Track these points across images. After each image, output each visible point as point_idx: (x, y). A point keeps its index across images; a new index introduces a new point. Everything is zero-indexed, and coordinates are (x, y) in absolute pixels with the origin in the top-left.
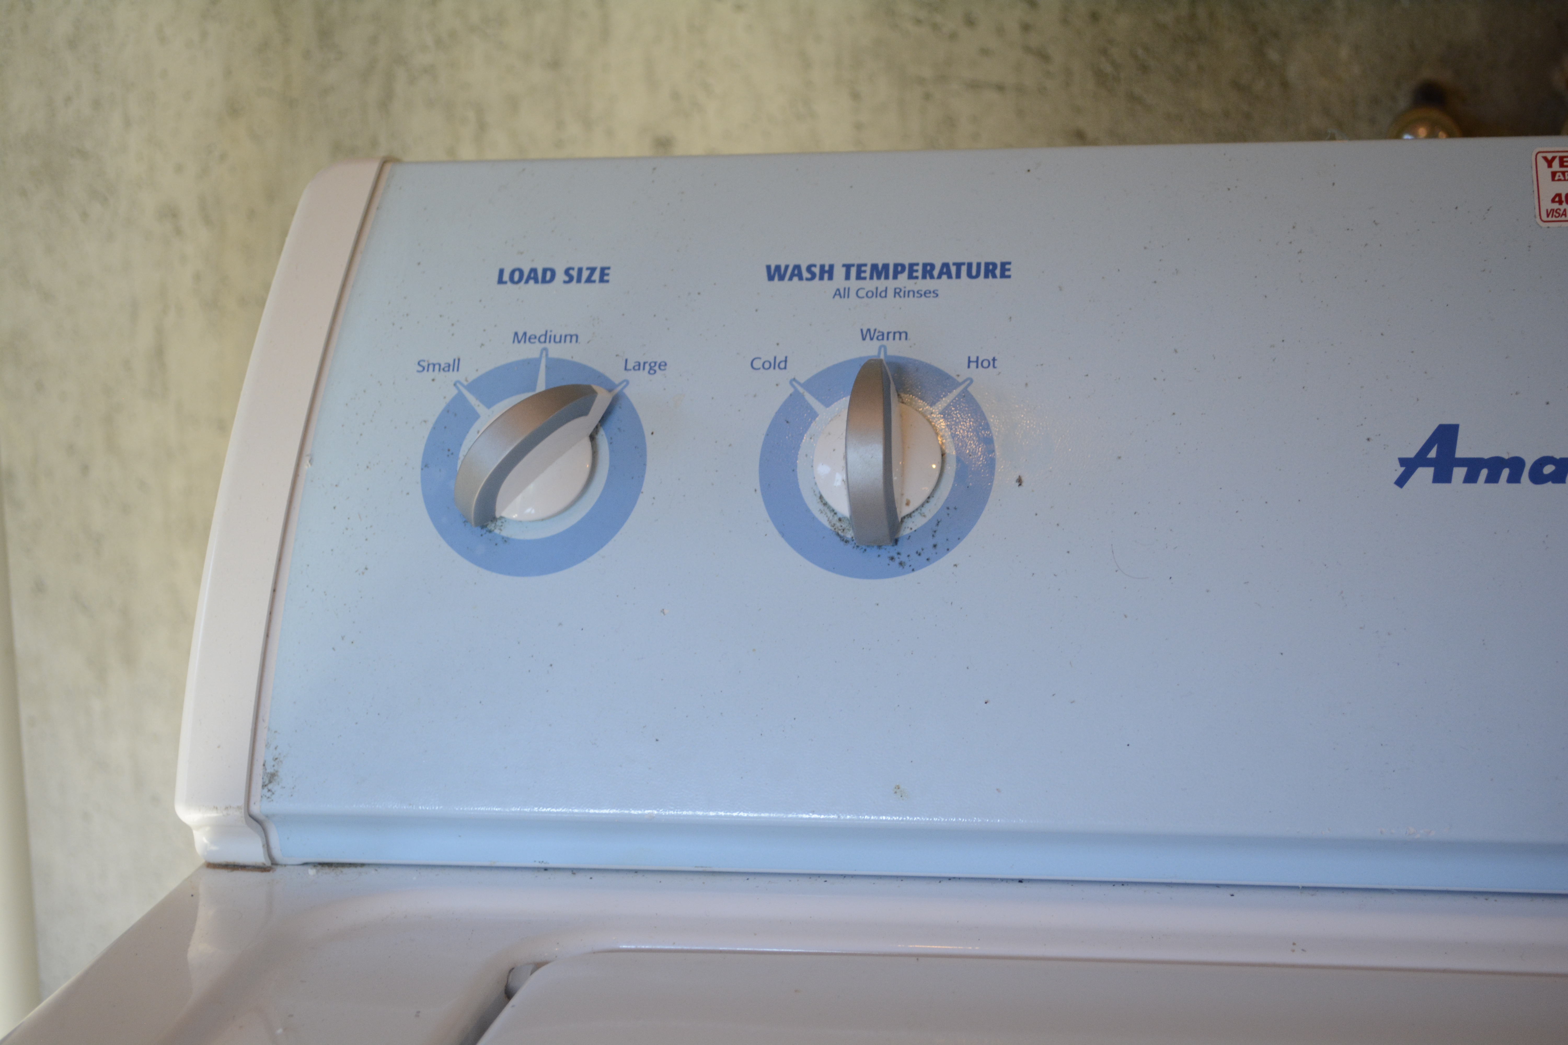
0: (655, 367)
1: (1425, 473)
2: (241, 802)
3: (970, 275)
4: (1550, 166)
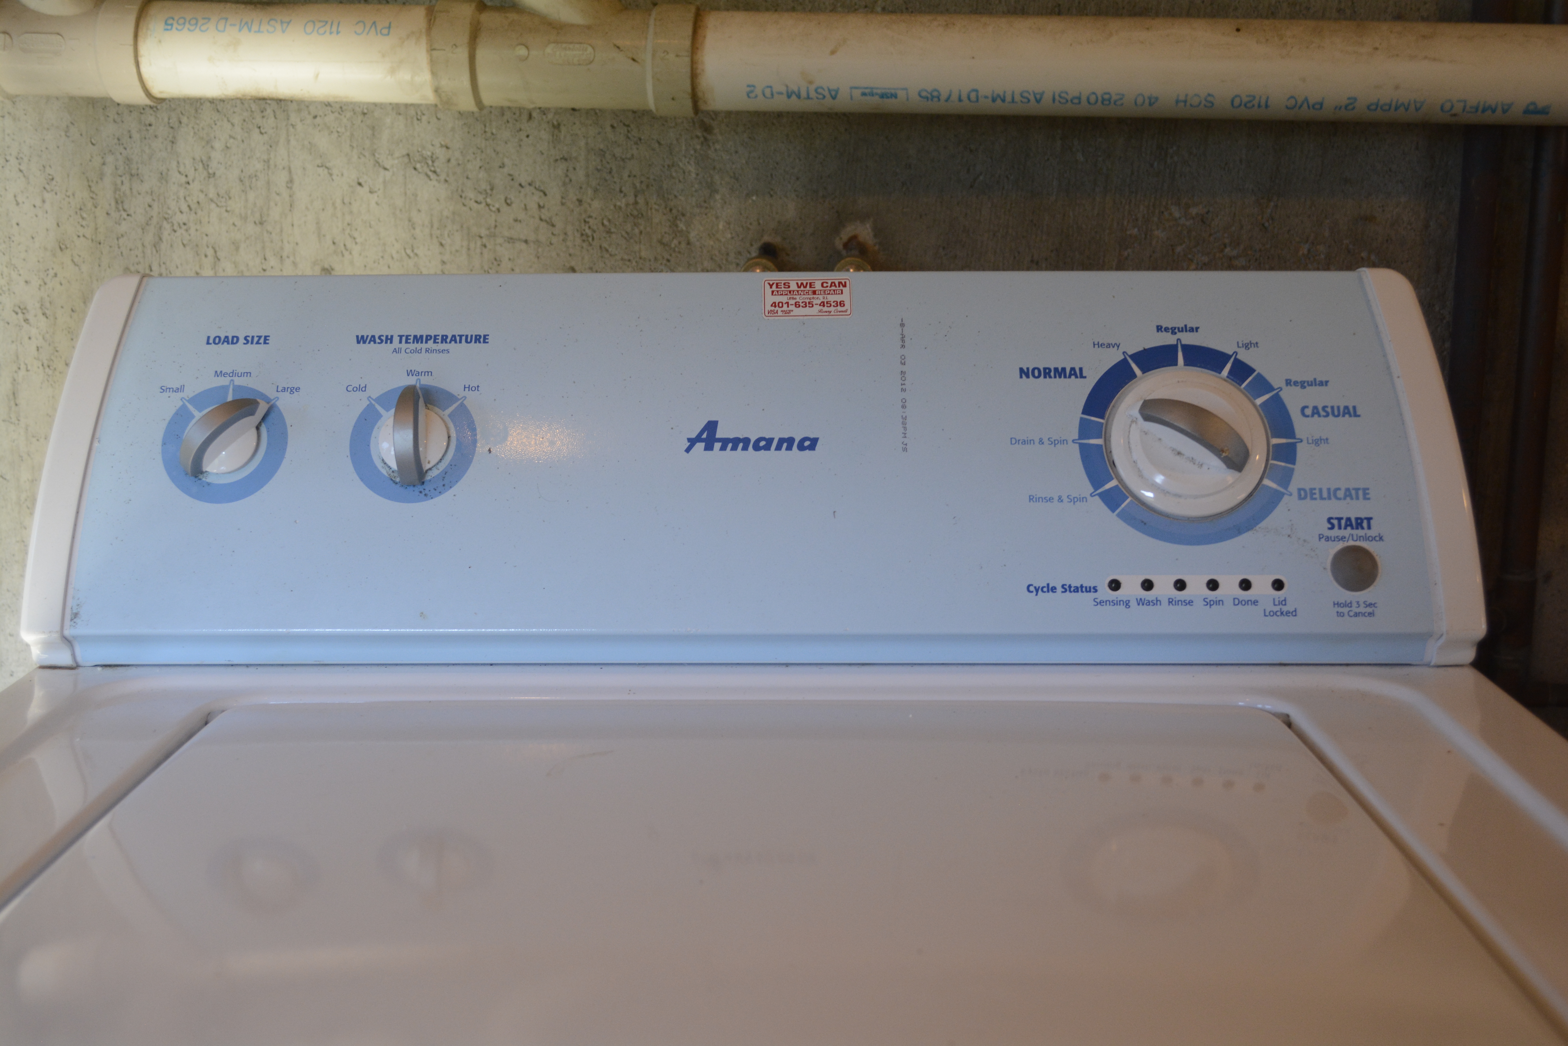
0: (294, 390)
1: (700, 446)
2: (58, 628)
3: (466, 341)
4: (771, 287)
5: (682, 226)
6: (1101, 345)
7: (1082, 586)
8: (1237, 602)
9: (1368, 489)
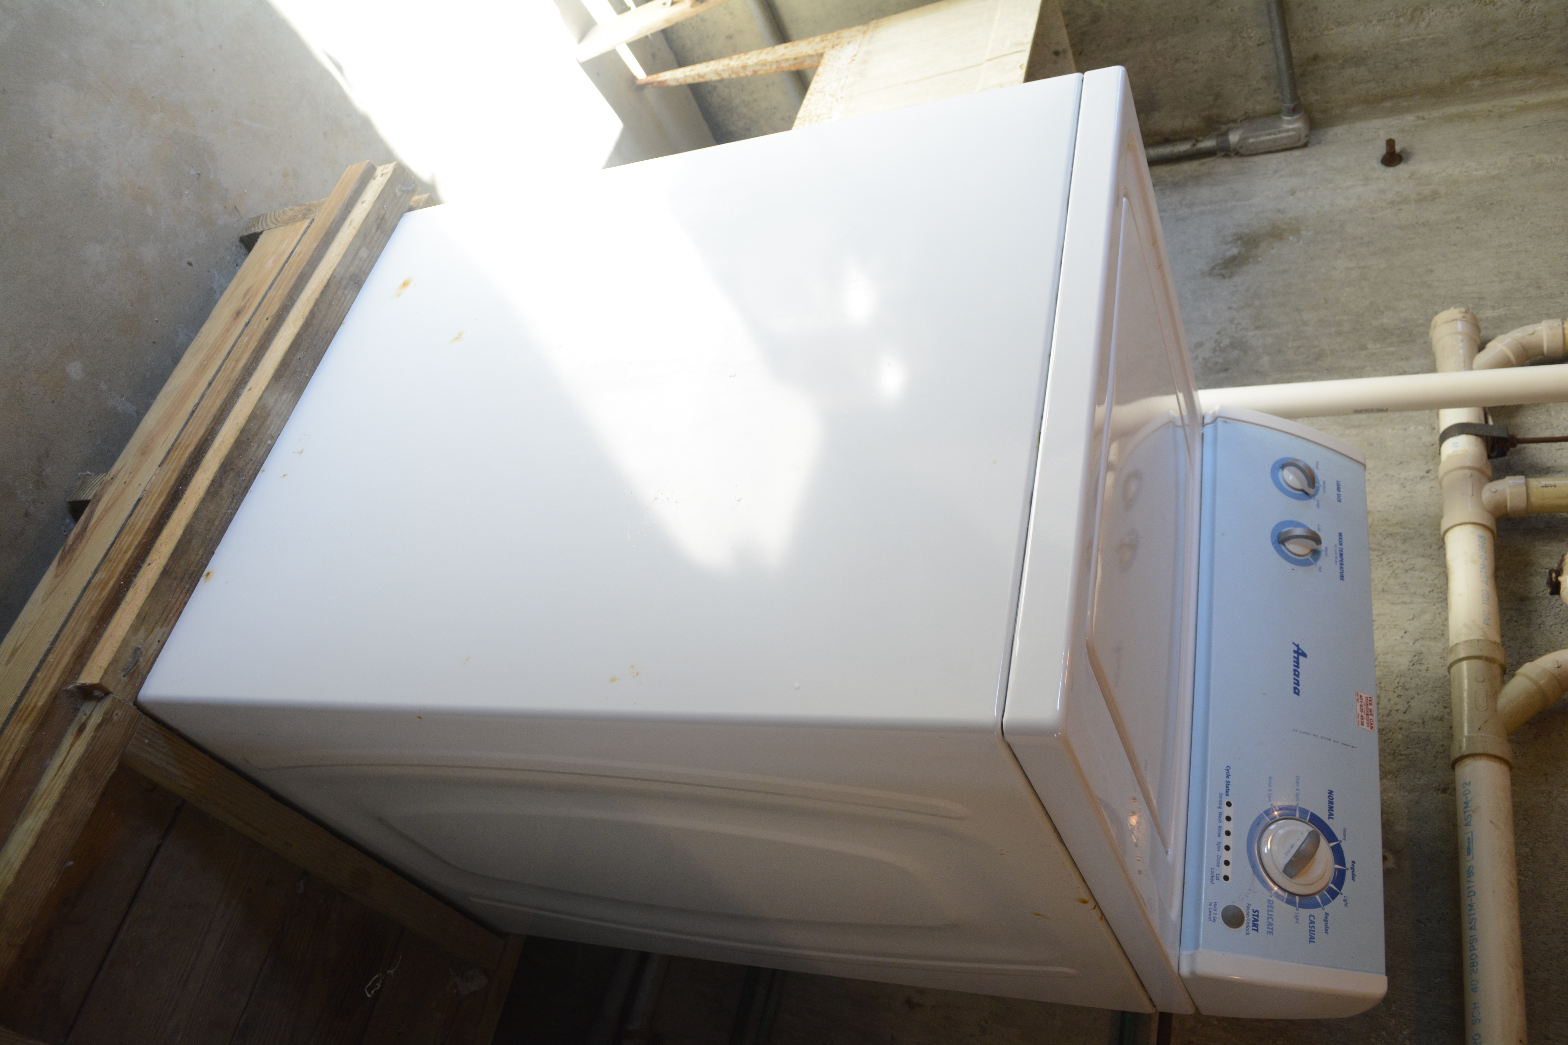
1: (1296, 649)
3: (1341, 572)
5: (1389, 776)
6: (1345, 831)
7: (1229, 790)
8: (1219, 857)
9: (1272, 935)
